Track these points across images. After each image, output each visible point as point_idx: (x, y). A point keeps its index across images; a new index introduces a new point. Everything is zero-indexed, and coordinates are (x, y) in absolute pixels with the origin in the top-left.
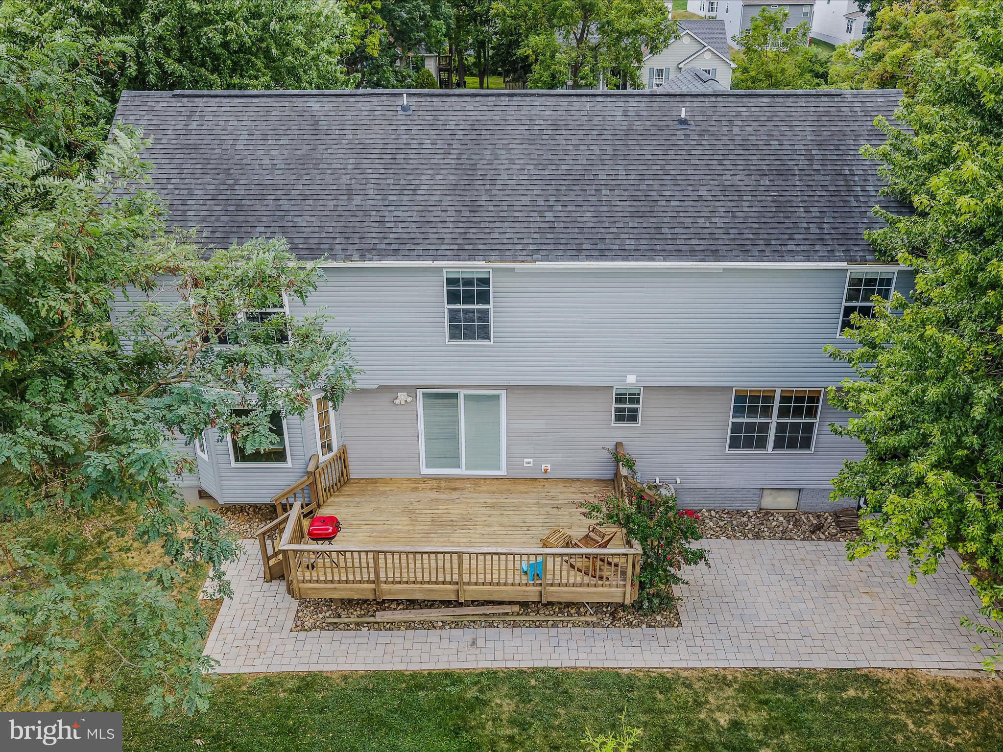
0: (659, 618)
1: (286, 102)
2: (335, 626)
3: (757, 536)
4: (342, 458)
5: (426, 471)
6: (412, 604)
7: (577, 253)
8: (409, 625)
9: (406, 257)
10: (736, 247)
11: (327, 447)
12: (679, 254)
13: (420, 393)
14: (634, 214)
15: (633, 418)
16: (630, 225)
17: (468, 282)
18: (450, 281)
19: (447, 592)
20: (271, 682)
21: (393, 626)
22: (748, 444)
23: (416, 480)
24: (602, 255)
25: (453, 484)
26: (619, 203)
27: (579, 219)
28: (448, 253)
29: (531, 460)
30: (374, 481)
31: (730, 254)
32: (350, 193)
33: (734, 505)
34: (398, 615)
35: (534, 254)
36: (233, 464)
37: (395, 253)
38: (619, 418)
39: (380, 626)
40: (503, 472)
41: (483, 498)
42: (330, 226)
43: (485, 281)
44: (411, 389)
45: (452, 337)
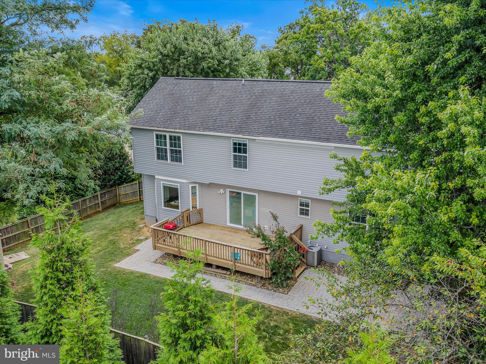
0: (280, 290)
4: (199, 212)
5: (229, 224)
7: (276, 135)
9: (217, 132)
10: (338, 138)
11: (195, 207)
13: (228, 190)
14: (304, 124)
15: (307, 214)
16: (301, 127)
17: (239, 144)
18: (235, 144)
20: (132, 273)
23: (225, 227)
24: (284, 137)
26: (301, 120)
27: (283, 124)
28: (232, 131)
29: (267, 226)
30: (210, 225)
31: (334, 140)
35: (260, 134)
36: (163, 207)
38: (301, 213)
42: (199, 120)
43: (245, 145)
45: (235, 166)
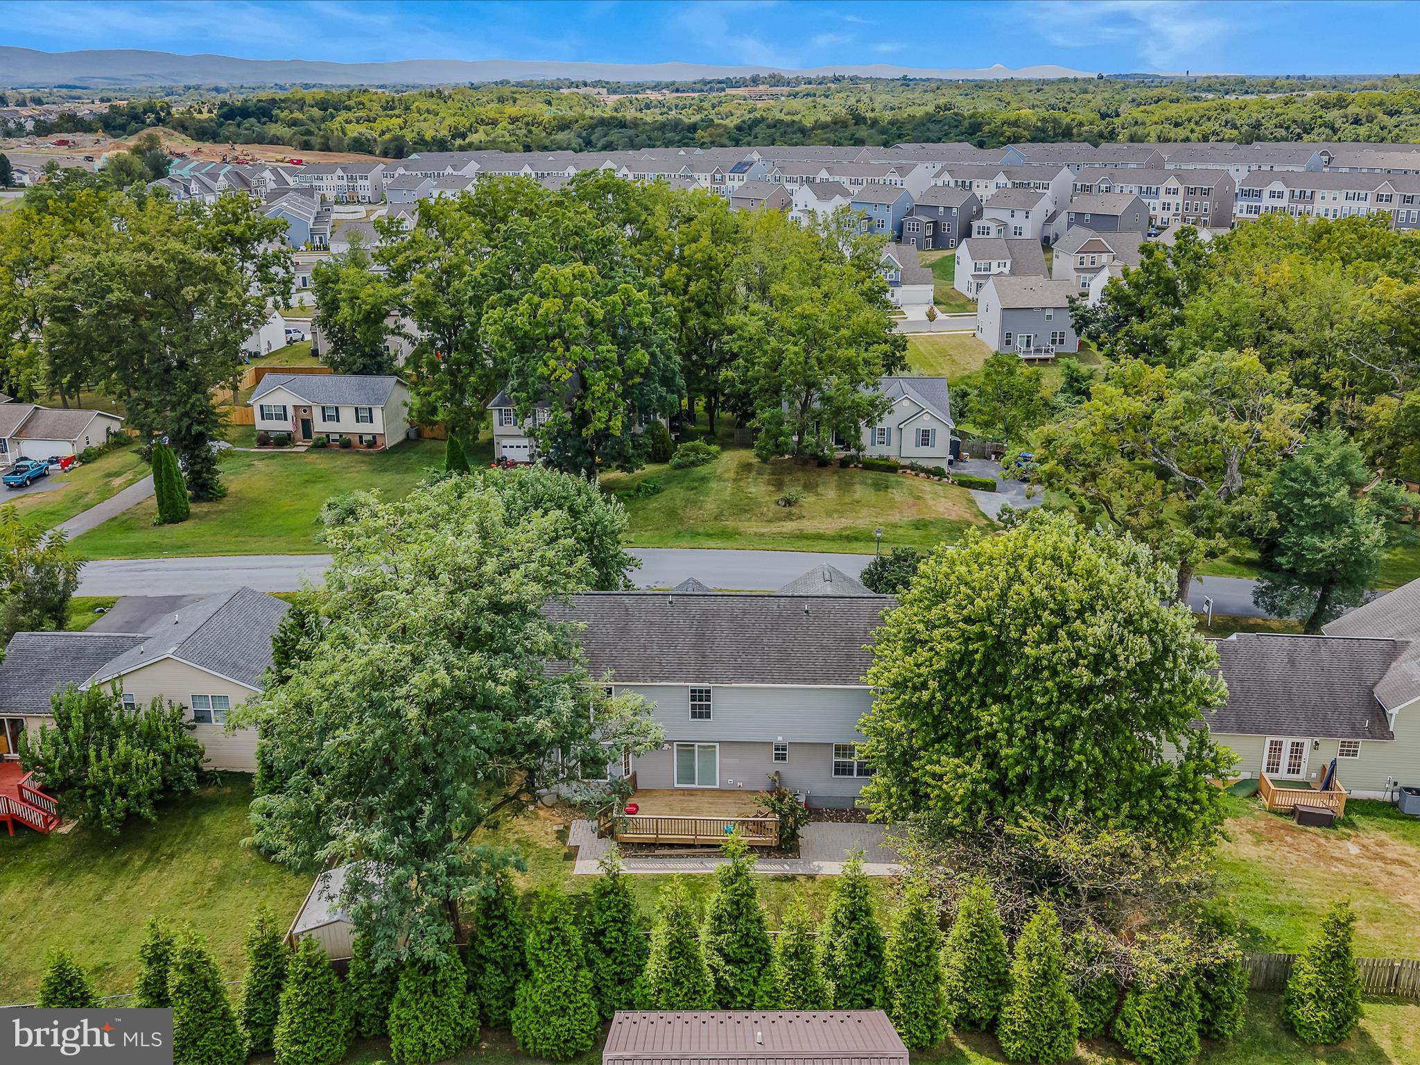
0: (790, 854)
1: (611, 598)
2: (636, 856)
3: (848, 821)
4: (634, 777)
5: (676, 785)
6: (671, 846)
7: (751, 680)
8: (671, 856)
9: (672, 681)
10: (825, 677)
11: (627, 772)
12: (798, 681)
13: (675, 744)
14: (779, 660)
15: (784, 759)
17: (701, 691)
18: (693, 691)
19: (689, 838)
21: (664, 856)
22: (844, 773)
23: (672, 790)
24: (763, 681)
25: (691, 792)
28: (692, 678)
29: (732, 781)
30: (650, 790)
31: (822, 681)
32: (645, 648)
33: (840, 805)
34: (666, 852)
35: (731, 680)
37: (667, 679)
38: (777, 758)
39: (657, 856)
40: (717, 786)
41: (707, 800)
42: (636, 665)
43: (708, 691)
44: (671, 742)
45: (692, 717)
